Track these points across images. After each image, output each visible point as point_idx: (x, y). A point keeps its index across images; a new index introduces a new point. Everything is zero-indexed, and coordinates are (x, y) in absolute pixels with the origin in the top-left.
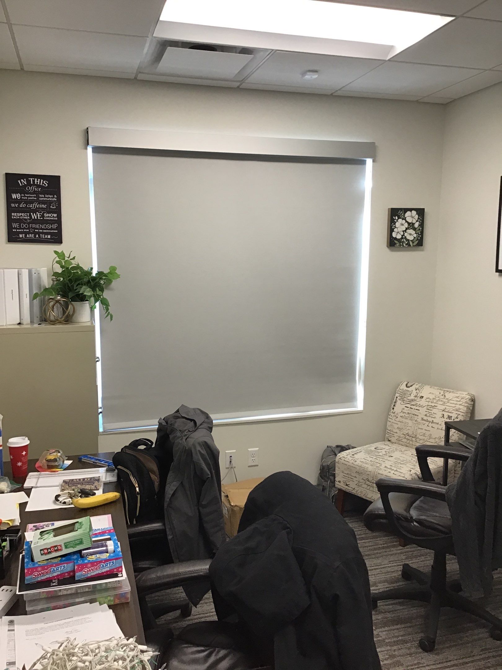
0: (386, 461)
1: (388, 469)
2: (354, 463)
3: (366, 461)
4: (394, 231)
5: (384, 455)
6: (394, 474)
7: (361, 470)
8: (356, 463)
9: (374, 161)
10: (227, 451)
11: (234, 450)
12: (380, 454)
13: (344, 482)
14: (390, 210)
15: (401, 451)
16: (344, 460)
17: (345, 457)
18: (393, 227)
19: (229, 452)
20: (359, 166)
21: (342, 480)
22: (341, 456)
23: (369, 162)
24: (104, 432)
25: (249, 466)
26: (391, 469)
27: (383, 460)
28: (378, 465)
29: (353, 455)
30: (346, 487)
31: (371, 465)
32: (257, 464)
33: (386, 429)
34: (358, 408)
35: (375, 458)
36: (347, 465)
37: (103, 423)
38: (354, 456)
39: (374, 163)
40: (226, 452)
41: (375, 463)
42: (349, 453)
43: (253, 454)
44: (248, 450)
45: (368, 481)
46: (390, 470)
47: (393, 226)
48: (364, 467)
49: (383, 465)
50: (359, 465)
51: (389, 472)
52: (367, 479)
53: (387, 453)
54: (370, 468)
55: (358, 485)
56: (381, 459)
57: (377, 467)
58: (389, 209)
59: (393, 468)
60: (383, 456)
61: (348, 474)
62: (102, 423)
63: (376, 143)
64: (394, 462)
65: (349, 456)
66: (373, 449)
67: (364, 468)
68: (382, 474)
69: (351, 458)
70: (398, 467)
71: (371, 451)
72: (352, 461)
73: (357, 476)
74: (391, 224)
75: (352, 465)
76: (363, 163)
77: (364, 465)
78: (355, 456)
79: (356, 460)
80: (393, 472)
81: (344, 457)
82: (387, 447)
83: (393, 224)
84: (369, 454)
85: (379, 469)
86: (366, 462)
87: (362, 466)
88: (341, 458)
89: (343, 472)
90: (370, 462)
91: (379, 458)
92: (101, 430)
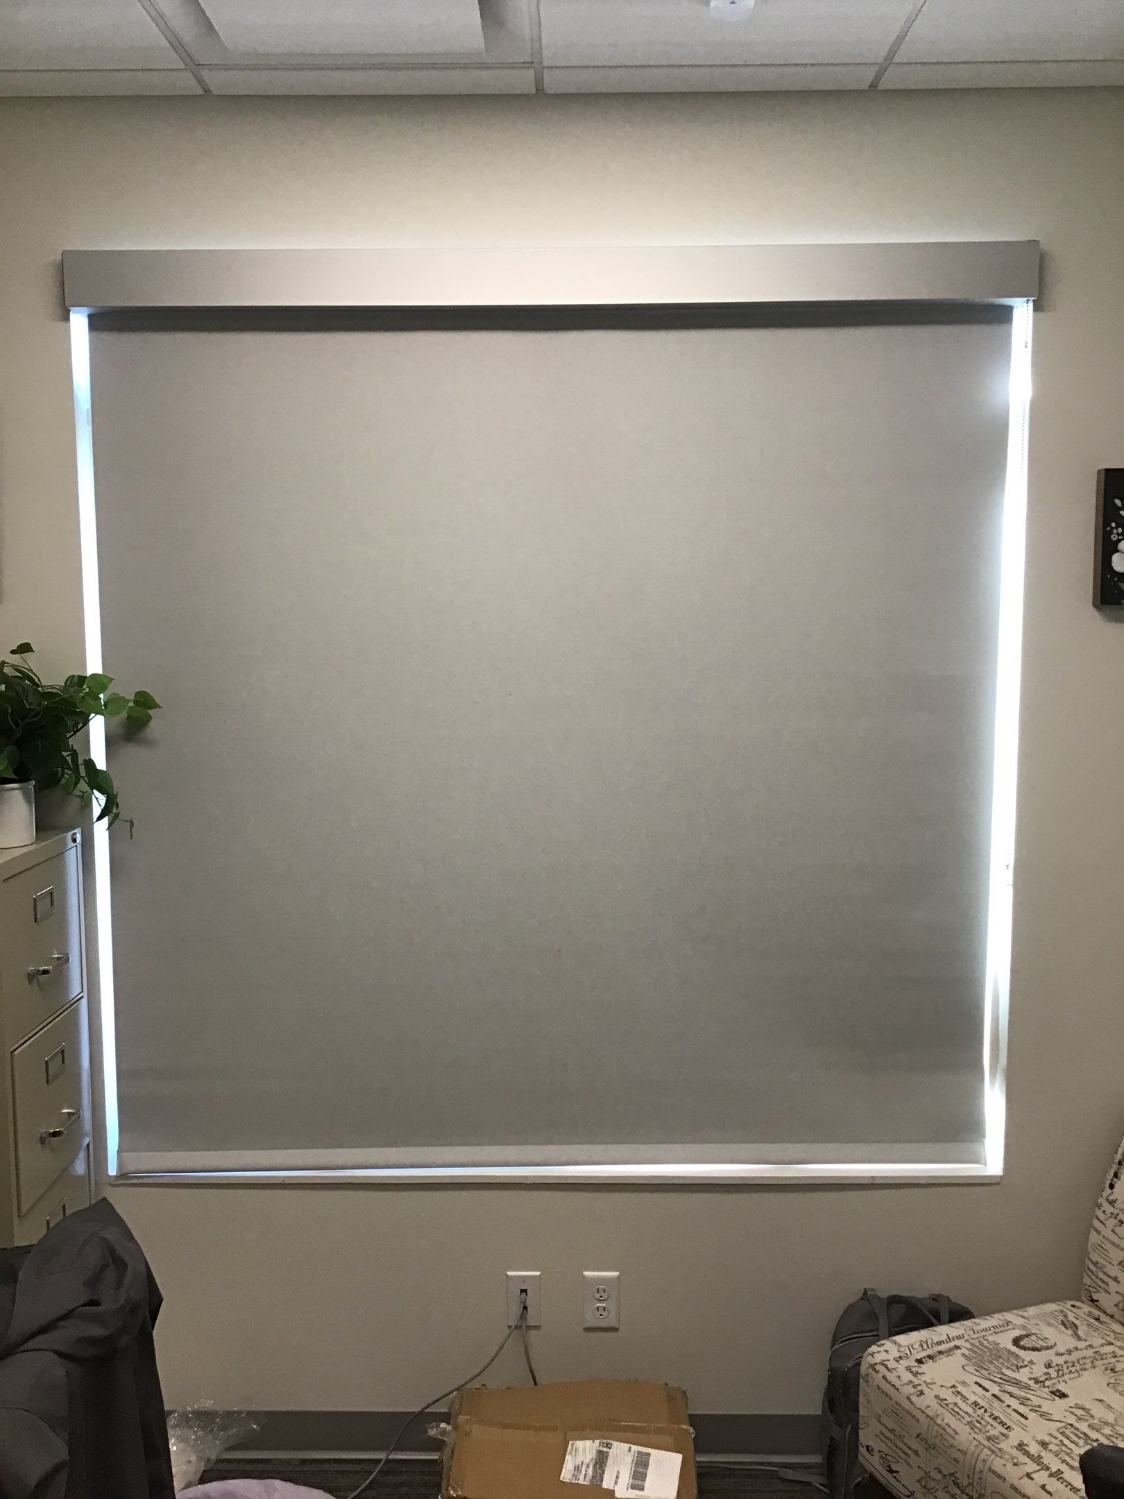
0: (1032, 1415)
1: (1027, 1460)
2: (914, 1398)
3: (958, 1400)
4: (1117, 551)
5: (1037, 1381)
6: (1043, 1487)
7: (934, 1434)
8: (919, 1402)
9: (1038, 308)
10: (510, 1271)
11: (536, 1270)
12: (1023, 1375)
13: (882, 1457)
14: (1103, 476)
15: (1113, 1370)
16: (884, 1377)
17: (891, 1364)
18: (1114, 538)
19: (516, 1276)
20: (986, 329)
21: (876, 1445)
22: (879, 1358)
23: (1023, 312)
24: (122, 1174)
25: (588, 1330)
26: (1037, 1460)
27: (1022, 1409)
28: (997, 1430)
29: (920, 1361)
30: (889, 1476)
31: (969, 1423)
32: (613, 1323)
33: (1084, 1254)
34: (986, 1165)
35: (997, 1392)
36: (891, 1399)
37: (119, 1152)
38: (924, 1368)
39: (1041, 315)
40: (509, 1273)
41: (987, 1415)
42: (911, 1347)
43: (601, 1290)
44: (584, 1276)
45: (956, 1483)
46: (1031, 1467)
47: (1115, 531)
48: (943, 1425)
49: (1015, 1436)
50: (929, 1412)
51: (1028, 1475)
52: (952, 1474)
53: (1053, 1372)
54: (965, 1436)
55: (923, 1484)
56: (1014, 1403)
57: (989, 1439)
58: (1099, 471)
59: (1047, 1458)
60: (1028, 1387)
61: (892, 1431)
62: (117, 1149)
63: (1041, 242)
64: (1058, 1424)
65: (904, 1363)
66: (1005, 1341)
67: (944, 1429)
68: (999, 1476)
69: (907, 1377)
70: (1067, 1458)
71: (997, 1353)
72: (908, 1390)
73: (921, 1451)
74: (1106, 523)
75: (906, 1404)
76: (1004, 315)
77: (949, 1419)
78: (928, 1367)
79: (923, 1387)
80: (1042, 1477)
81: (886, 1366)
82: (1064, 1340)
83: (1113, 525)
84: (980, 1367)
85: (993, 1451)
86: (955, 1404)
87: (939, 1421)
88: (877, 1367)
89: (881, 1419)
90: (970, 1410)
91: (1011, 1395)
92: (112, 1170)
